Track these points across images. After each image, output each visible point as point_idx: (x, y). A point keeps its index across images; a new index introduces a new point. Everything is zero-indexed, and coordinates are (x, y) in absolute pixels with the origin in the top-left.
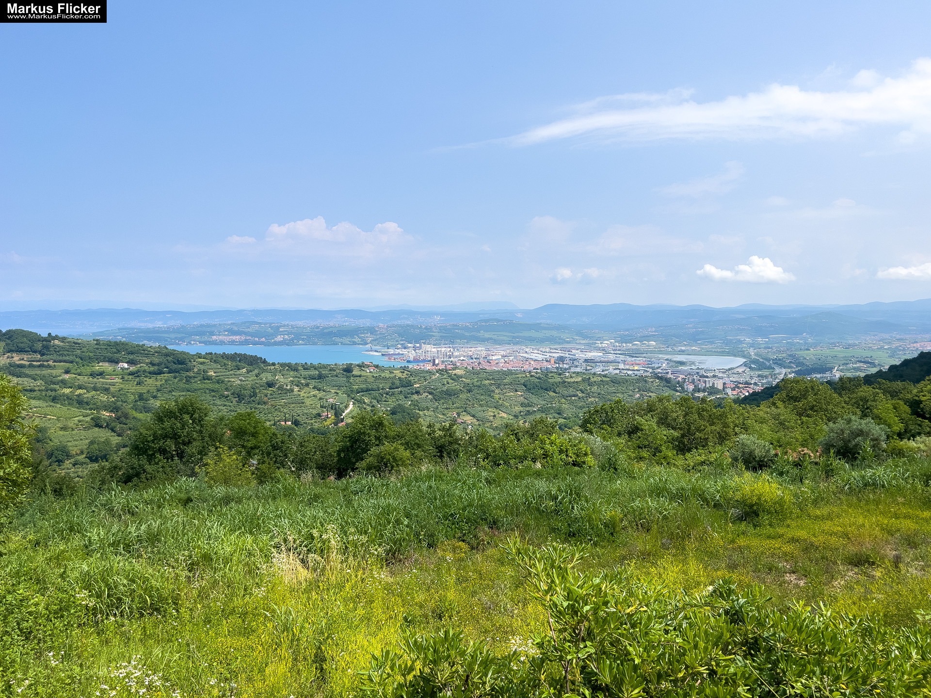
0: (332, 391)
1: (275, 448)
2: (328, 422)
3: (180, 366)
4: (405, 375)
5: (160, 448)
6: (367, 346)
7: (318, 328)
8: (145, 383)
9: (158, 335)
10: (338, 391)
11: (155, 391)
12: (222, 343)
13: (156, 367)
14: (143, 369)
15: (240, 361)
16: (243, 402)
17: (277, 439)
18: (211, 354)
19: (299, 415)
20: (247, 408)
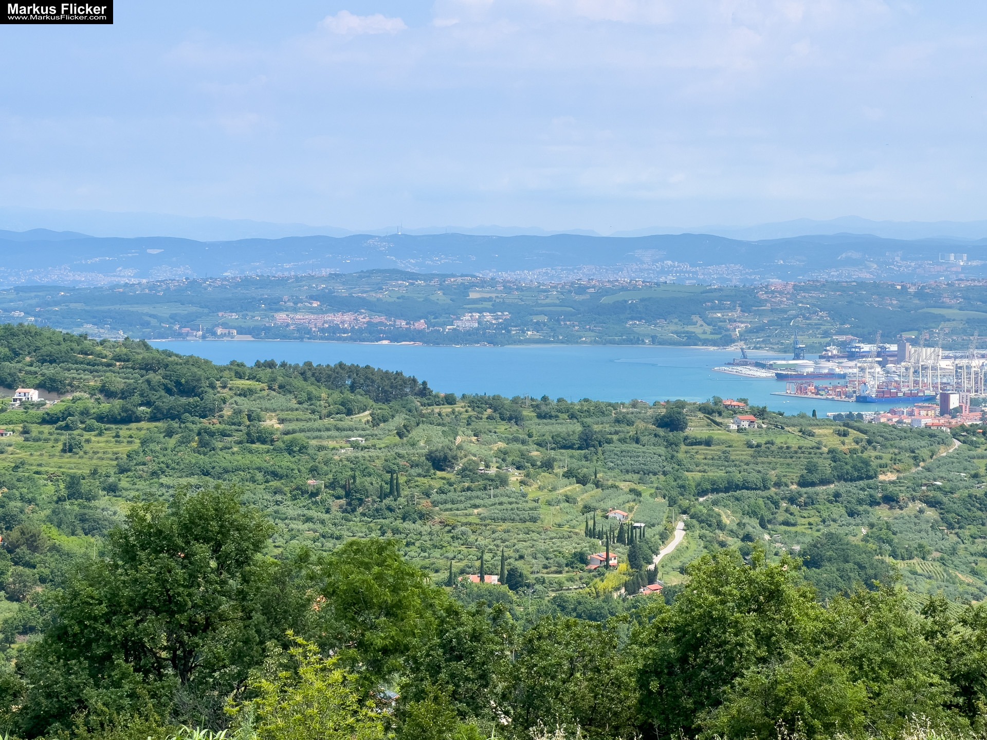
0: (622, 485)
1: (454, 652)
2: (610, 581)
3: (184, 400)
4: (849, 444)
5: (126, 637)
6: (731, 349)
7: (582, 290)
8: (87, 447)
9: (125, 307)
10: (640, 488)
11: (112, 471)
12: (303, 333)
13: (117, 403)
14: (80, 406)
15: (352, 388)
16: (360, 510)
17: (462, 624)
18: (271, 365)
19: (521, 557)
20: (371, 530)
